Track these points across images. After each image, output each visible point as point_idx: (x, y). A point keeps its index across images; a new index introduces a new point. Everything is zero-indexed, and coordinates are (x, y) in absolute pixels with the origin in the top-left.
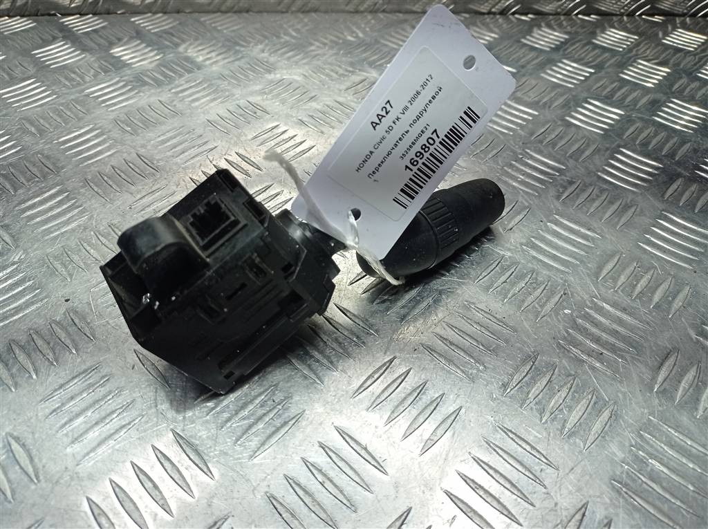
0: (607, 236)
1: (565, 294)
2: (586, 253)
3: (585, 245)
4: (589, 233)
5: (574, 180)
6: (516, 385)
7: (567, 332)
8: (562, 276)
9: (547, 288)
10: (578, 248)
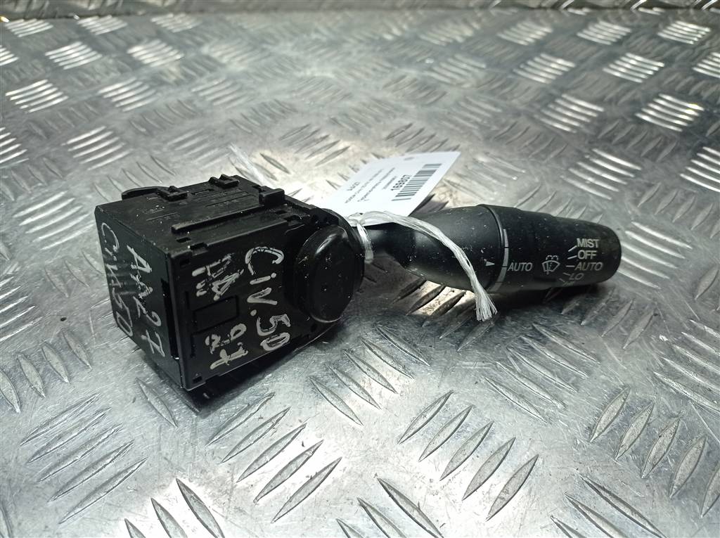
0: (700, 246)
1: (655, 315)
2: (677, 266)
3: (673, 257)
4: (677, 243)
5: (653, 183)
6: (606, 428)
7: (663, 361)
8: (649, 293)
9: (633, 308)
10: (666, 260)
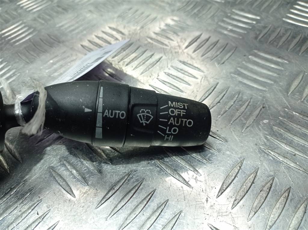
0: (293, 61)
1: (264, 107)
2: (278, 74)
3: (276, 69)
4: (279, 60)
5: (267, 26)
7: (266, 138)
8: (261, 94)
9: (250, 104)
10: (272, 72)
